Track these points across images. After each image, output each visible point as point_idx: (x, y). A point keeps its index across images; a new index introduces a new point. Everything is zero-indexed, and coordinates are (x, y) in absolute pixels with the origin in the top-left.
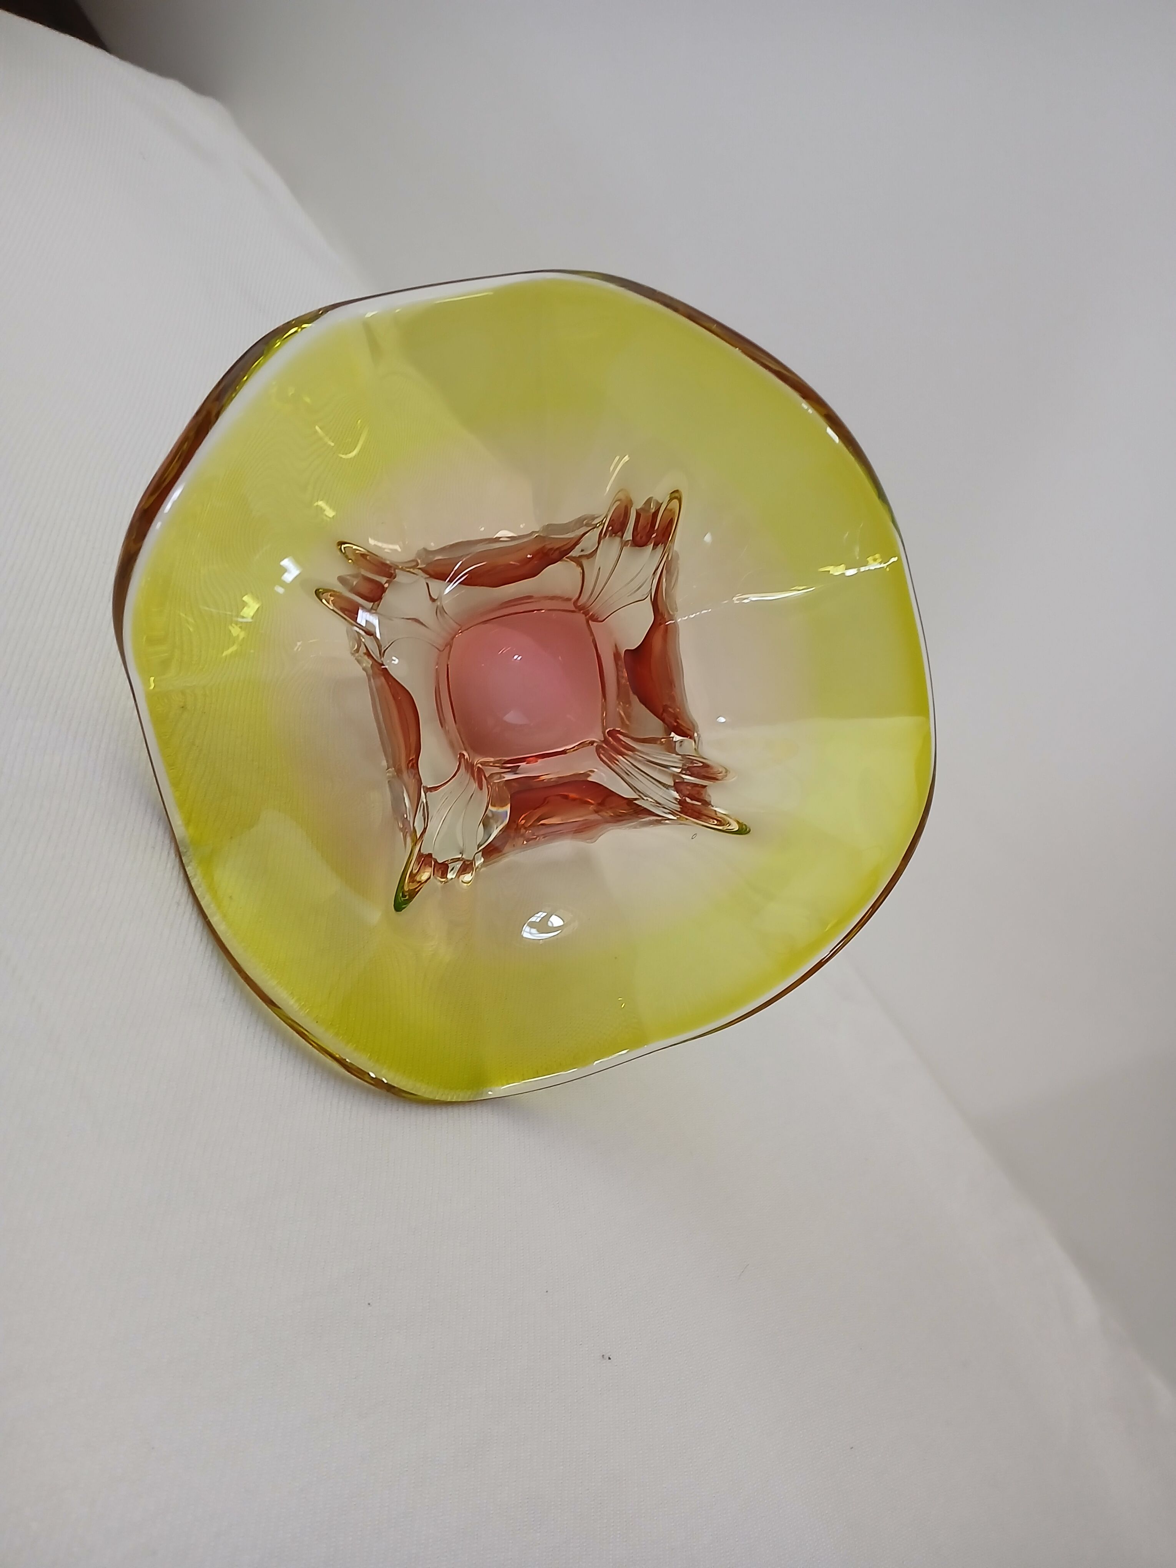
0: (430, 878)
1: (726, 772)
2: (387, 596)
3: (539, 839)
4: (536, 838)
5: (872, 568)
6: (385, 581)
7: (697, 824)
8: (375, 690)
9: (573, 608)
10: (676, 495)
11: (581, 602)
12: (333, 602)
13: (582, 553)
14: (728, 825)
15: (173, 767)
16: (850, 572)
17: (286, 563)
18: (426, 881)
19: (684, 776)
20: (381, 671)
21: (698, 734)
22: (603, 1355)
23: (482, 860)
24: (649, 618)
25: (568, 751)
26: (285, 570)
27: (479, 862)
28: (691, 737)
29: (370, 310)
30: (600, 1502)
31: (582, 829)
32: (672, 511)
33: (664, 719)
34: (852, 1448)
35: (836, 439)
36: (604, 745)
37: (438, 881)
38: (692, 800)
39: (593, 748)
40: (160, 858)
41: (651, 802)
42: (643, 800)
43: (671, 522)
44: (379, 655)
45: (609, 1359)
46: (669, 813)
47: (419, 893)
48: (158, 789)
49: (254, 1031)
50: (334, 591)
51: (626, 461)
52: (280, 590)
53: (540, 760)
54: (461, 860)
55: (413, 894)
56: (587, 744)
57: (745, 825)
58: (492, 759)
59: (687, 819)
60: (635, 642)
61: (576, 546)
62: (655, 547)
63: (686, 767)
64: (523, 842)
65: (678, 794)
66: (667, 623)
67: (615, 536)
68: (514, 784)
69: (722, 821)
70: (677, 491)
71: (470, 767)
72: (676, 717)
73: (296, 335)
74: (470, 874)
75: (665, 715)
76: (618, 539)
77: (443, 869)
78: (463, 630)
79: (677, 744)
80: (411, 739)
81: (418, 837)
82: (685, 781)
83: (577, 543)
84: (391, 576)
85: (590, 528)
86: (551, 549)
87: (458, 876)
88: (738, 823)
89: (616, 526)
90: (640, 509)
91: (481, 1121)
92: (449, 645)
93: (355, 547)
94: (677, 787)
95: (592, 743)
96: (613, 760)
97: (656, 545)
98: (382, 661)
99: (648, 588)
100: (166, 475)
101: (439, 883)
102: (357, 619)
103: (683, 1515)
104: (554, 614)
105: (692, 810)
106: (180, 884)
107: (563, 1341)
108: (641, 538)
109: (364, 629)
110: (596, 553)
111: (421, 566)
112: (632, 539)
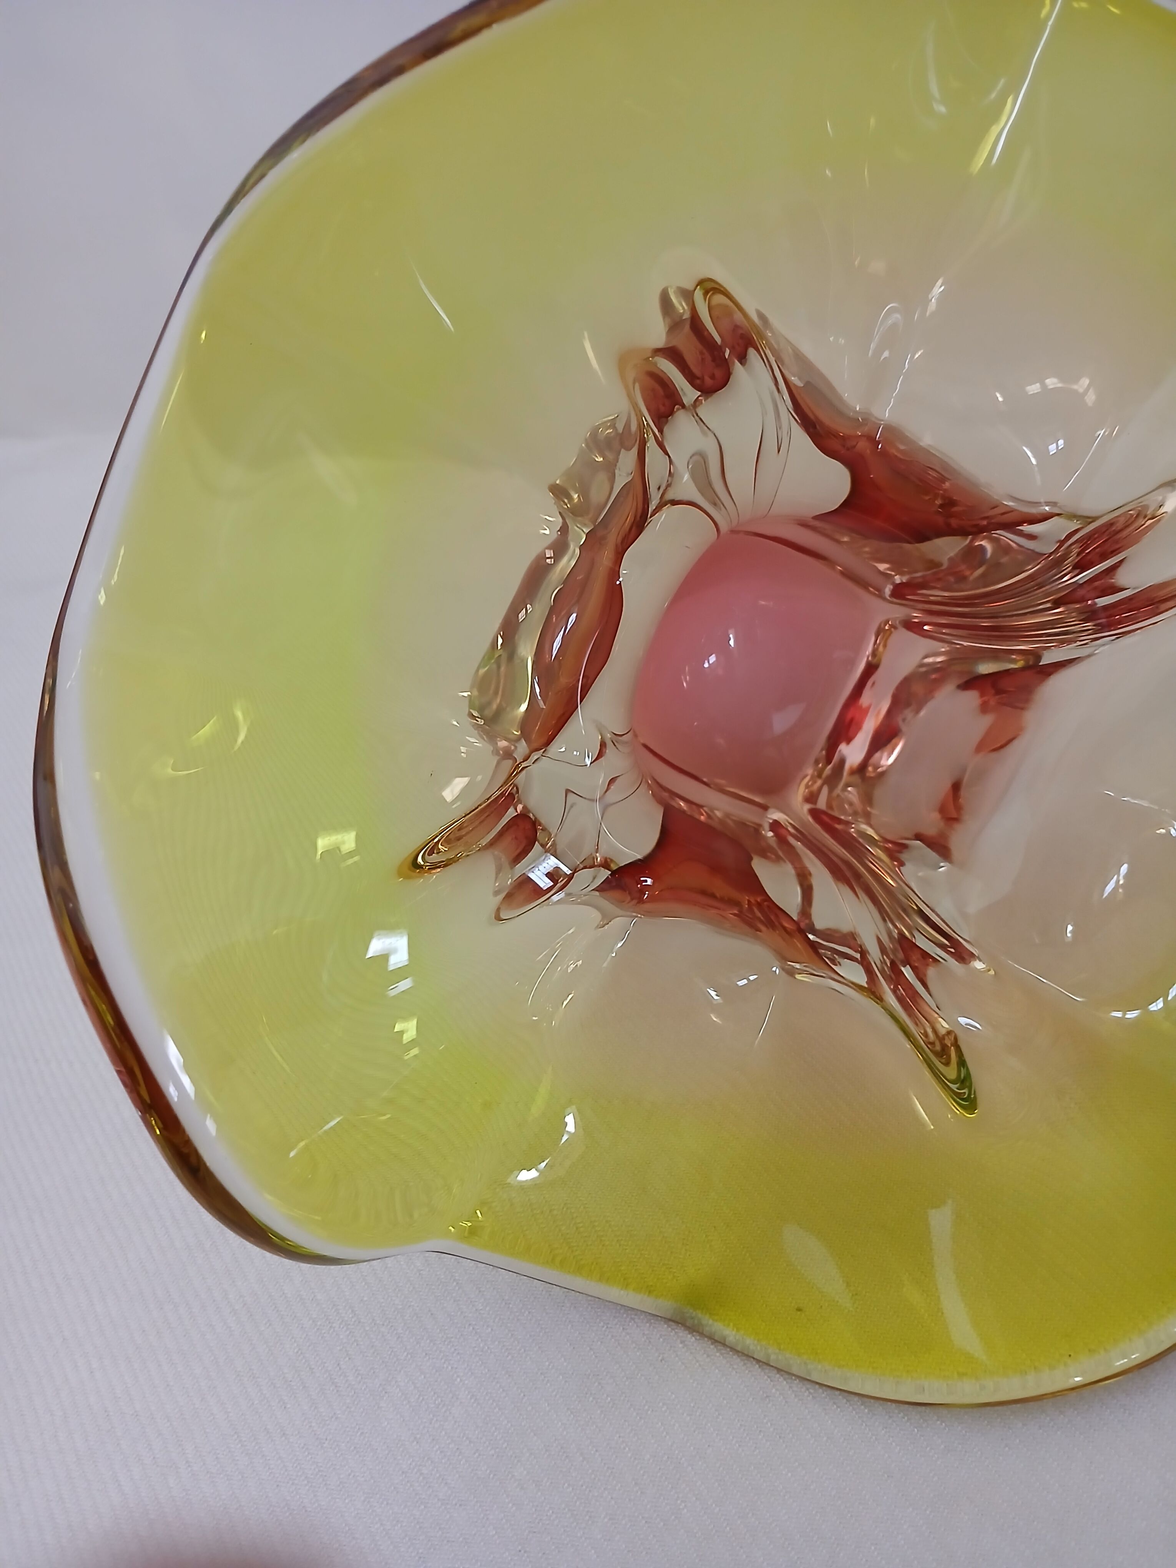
108: (713, 377)
109: (559, 885)
110: (675, 468)
111: (522, 748)
112: (699, 393)
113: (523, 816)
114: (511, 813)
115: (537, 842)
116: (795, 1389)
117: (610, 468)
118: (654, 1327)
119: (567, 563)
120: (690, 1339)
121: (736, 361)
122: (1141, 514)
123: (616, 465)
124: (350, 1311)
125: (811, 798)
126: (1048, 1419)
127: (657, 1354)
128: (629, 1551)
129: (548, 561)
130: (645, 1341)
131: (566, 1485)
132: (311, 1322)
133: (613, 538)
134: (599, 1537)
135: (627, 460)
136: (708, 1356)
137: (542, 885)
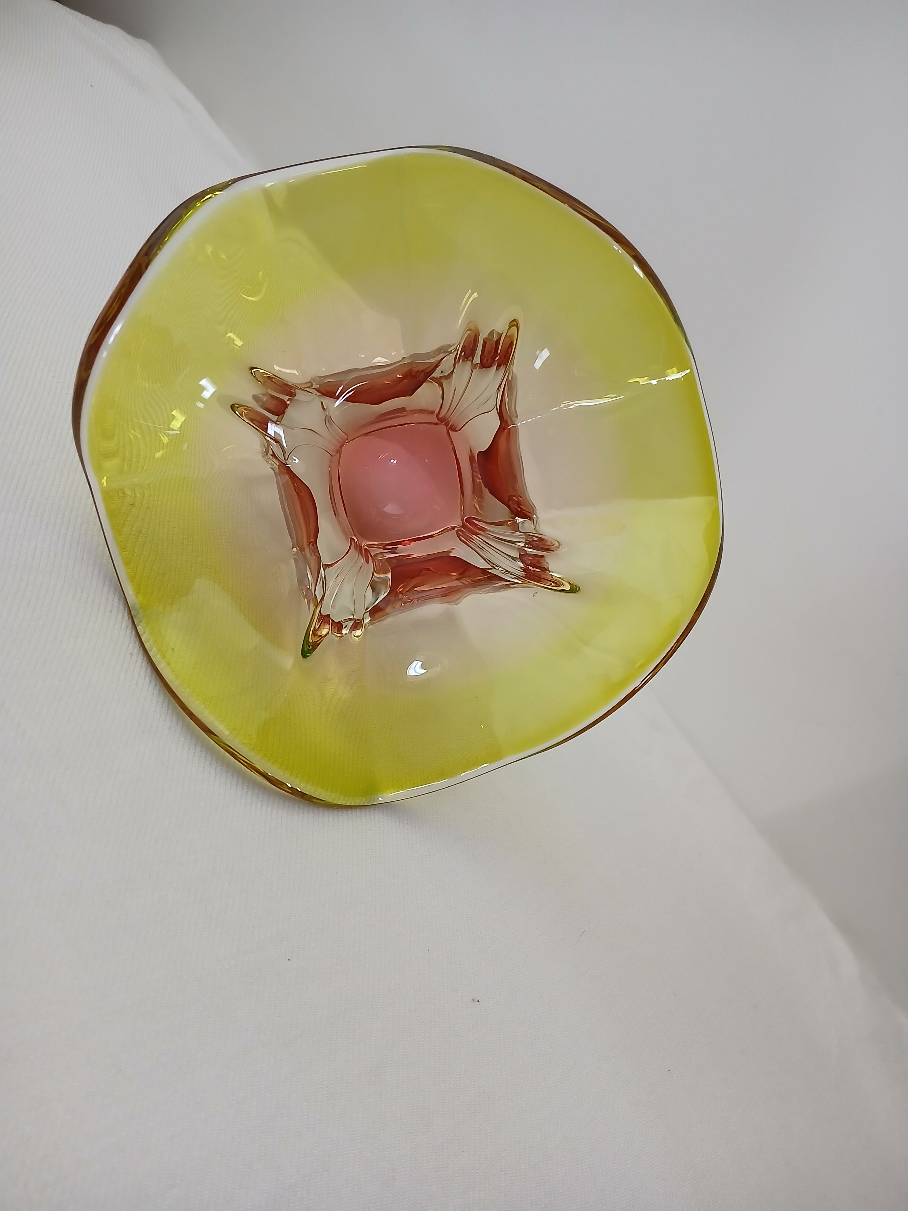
0: (328, 633)
1: (559, 544)
2: (289, 411)
3: (413, 602)
4: (411, 601)
5: (671, 379)
6: (287, 399)
7: (538, 586)
8: (281, 485)
9: (436, 421)
10: (515, 323)
11: (443, 413)
12: (245, 414)
13: (442, 375)
14: (562, 586)
15: (125, 550)
16: (654, 382)
17: (204, 382)
18: (325, 636)
19: (526, 549)
20: (285, 470)
21: (536, 516)
22: (473, 999)
23: (370, 619)
24: (495, 423)
25: (434, 535)
26: (203, 389)
27: (367, 620)
28: (531, 519)
29: (269, 181)
30: (473, 1112)
31: (447, 594)
32: (511, 337)
33: (510, 506)
34: (669, 1071)
35: (641, 274)
36: (462, 529)
37: (334, 637)
38: (533, 568)
39: (454, 532)
40: (116, 620)
41: (501, 570)
42: (495, 570)
43: (511, 344)
44: (284, 460)
45: (478, 1001)
46: (515, 578)
47: (320, 645)
48: (113, 567)
49: (194, 751)
50: (247, 406)
51: (475, 297)
52: (201, 405)
53: (412, 543)
54: (353, 620)
55: (316, 645)
56: (449, 529)
57: (575, 586)
58: (376, 543)
59: (529, 582)
60: (484, 443)
61: (437, 368)
62: (498, 367)
63: (528, 542)
64: (401, 605)
65: (523, 564)
66: (509, 427)
67: (467, 361)
68: (394, 561)
69: (558, 583)
70: (515, 320)
71: (359, 548)
72: (519, 504)
73: (211, 199)
74: (360, 630)
75: (510, 502)
76: (469, 363)
77: (339, 626)
78: (349, 440)
79: (520, 525)
80: (311, 526)
81: (319, 601)
82: (528, 553)
83: (437, 366)
84: (292, 395)
85: (447, 354)
86: (418, 371)
87: (351, 632)
88: (570, 584)
89: (467, 351)
90: (485, 338)
91: (374, 821)
92: (339, 451)
93: (261, 371)
94: (522, 557)
95: (453, 528)
96: (471, 540)
97: (499, 366)
98: (286, 463)
99: (493, 402)
100: (108, 314)
101: (336, 638)
102: (267, 430)
103: (538, 1121)
104: (421, 426)
105: (533, 575)
106: (132, 639)
107: (442, 988)
108: (487, 362)
112: (479, 363)
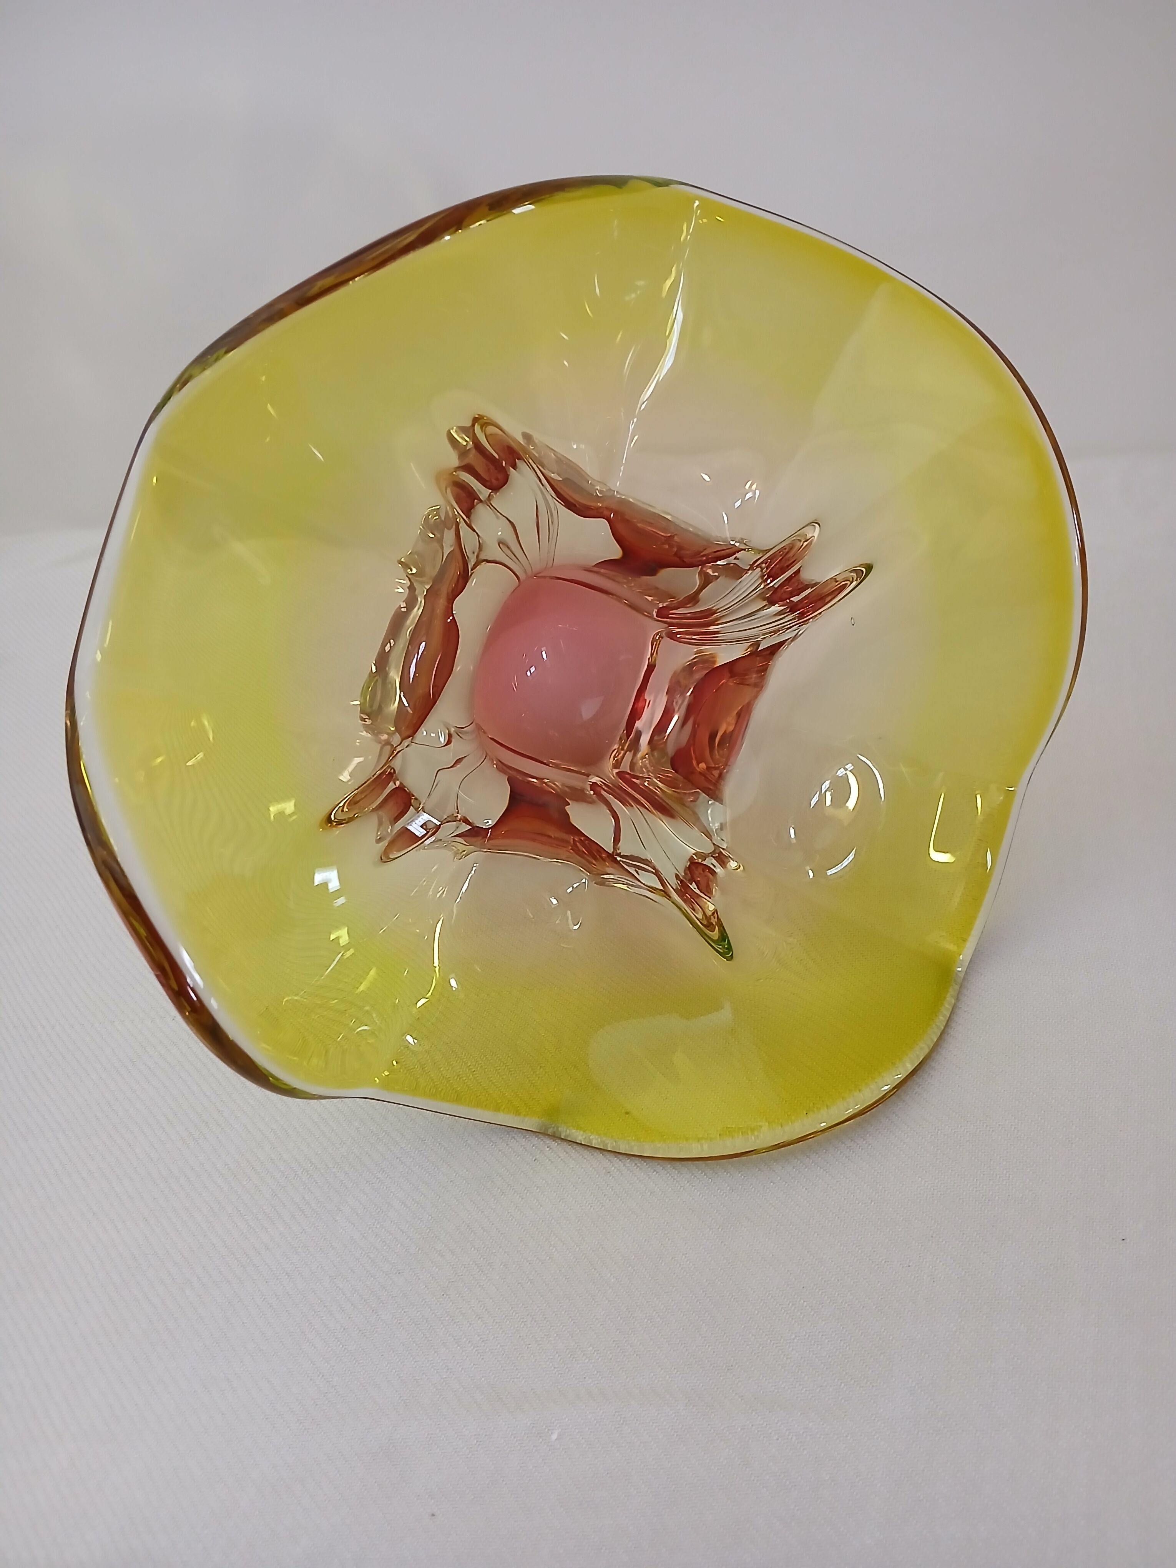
6: (395, 783)
11: (523, 577)
13: (476, 554)
14: (852, 579)
17: (319, 878)
19: (771, 585)
26: (325, 885)
38: (800, 594)
52: (341, 900)
56: (656, 641)
61: (464, 552)
62: (514, 467)
67: (475, 507)
81: (662, 888)
84: (390, 774)
89: (466, 500)
90: (464, 464)
95: (659, 637)
102: (416, 836)
108: (497, 479)
109: (430, 833)
110: (482, 539)
111: (397, 739)
112: (490, 491)
113: (401, 789)
114: (391, 786)
115: (411, 807)
116: (628, 1165)
117: (440, 541)
118: (529, 1140)
119: (417, 611)
120: (554, 1144)
121: (511, 468)
122: (791, 547)
123: (442, 541)
124: (309, 1162)
125: (617, 765)
126: (799, 1161)
127: (531, 1157)
128: (519, 1283)
129: (402, 609)
130: (523, 1150)
131: (473, 1249)
132: (280, 1174)
133: (445, 589)
134: (498, 1278)
135: (449, 536)
136: (567, 1153)
137: (418, 834)
